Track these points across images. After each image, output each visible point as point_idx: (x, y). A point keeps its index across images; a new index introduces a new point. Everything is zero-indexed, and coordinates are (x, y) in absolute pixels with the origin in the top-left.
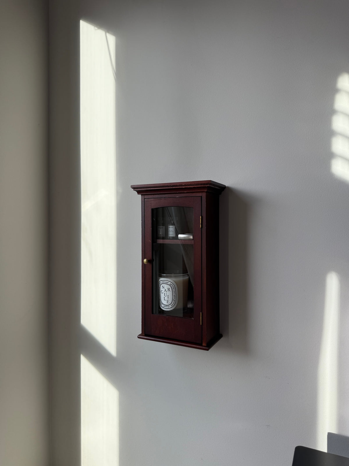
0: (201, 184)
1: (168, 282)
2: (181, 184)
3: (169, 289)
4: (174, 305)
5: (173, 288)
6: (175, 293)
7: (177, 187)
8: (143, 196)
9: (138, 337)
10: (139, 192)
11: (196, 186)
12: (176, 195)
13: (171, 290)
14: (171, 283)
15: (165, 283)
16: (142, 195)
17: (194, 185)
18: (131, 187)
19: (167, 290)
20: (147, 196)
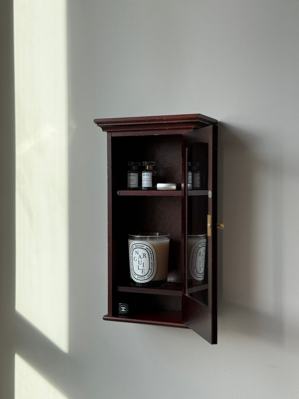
0: (188, 119)
1: (143, 245)
2: (161, 118)
3: (144, 255)
4: (151, 275)
5: (151, 254)
6: (153, 259)
7: (155, 122)
8: (110, 133)
9: (104, 319)
10: (104, 129)
11: (180, 121)
12: (155, 132)
13: (147, 255)
14: (148, 247)
15: (140, 247)
16: (108, 132)
17: (178, 120)
18: (94, 122)
19: (142, 257)
20: (115, 133)
